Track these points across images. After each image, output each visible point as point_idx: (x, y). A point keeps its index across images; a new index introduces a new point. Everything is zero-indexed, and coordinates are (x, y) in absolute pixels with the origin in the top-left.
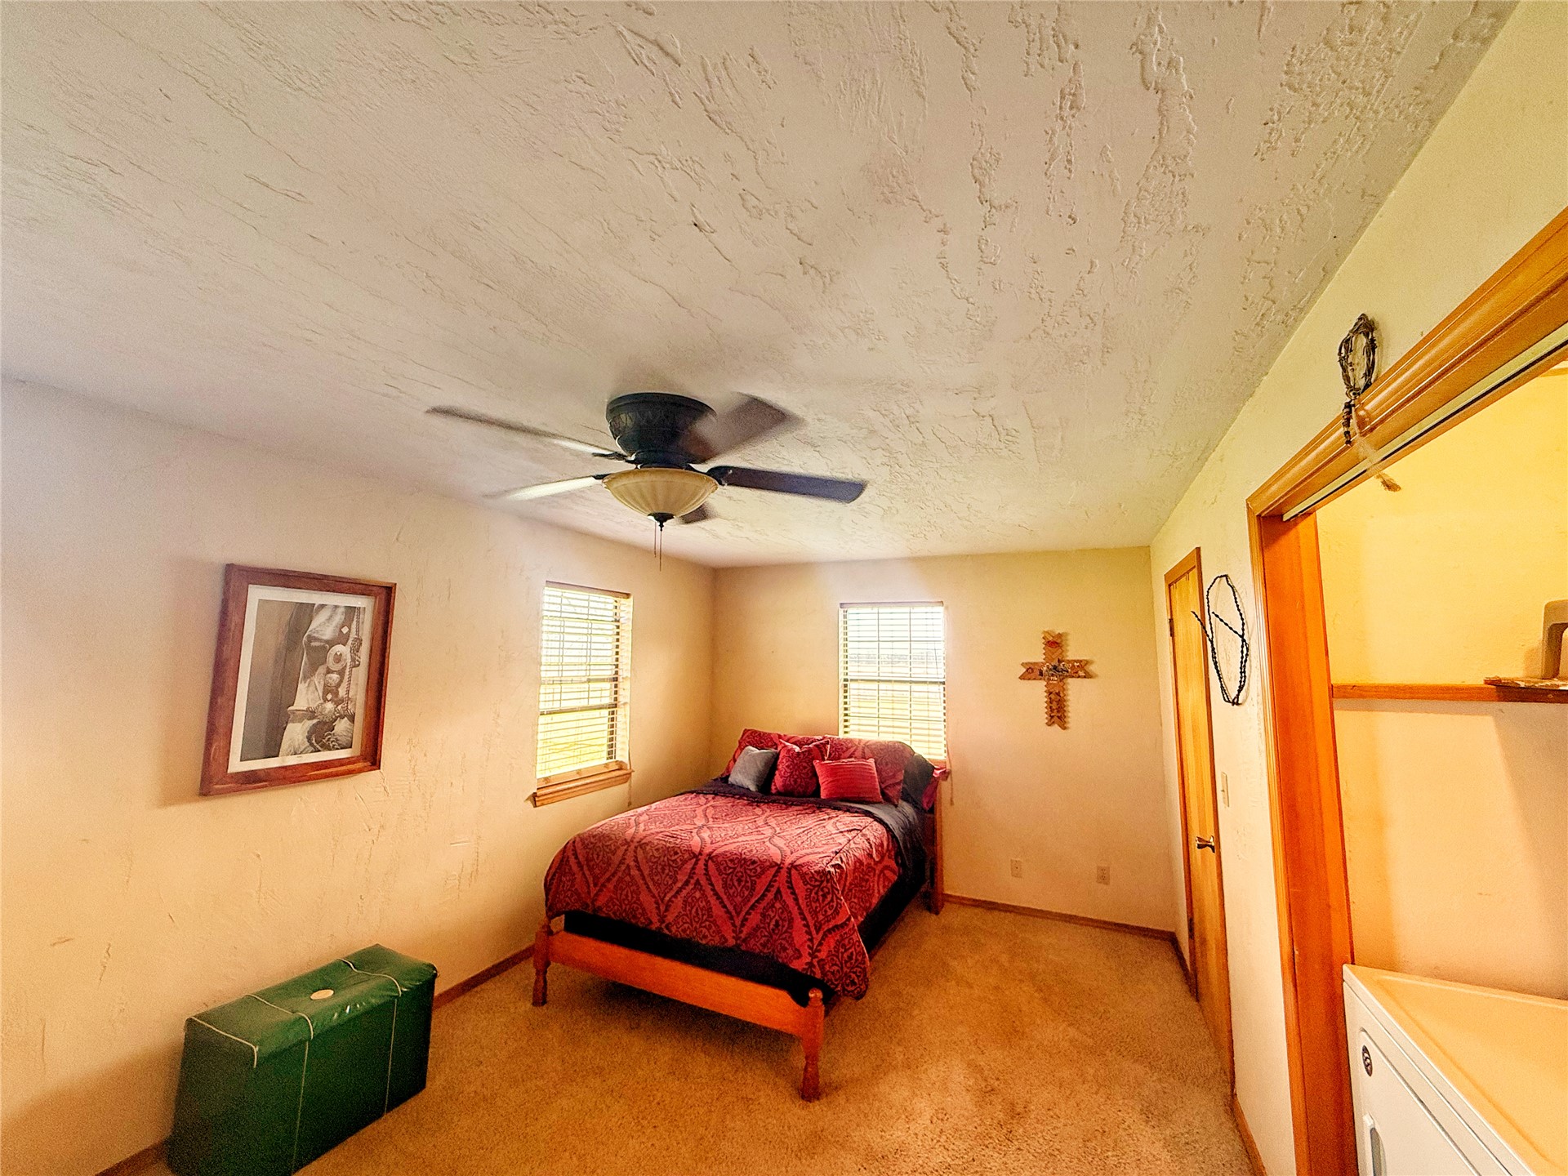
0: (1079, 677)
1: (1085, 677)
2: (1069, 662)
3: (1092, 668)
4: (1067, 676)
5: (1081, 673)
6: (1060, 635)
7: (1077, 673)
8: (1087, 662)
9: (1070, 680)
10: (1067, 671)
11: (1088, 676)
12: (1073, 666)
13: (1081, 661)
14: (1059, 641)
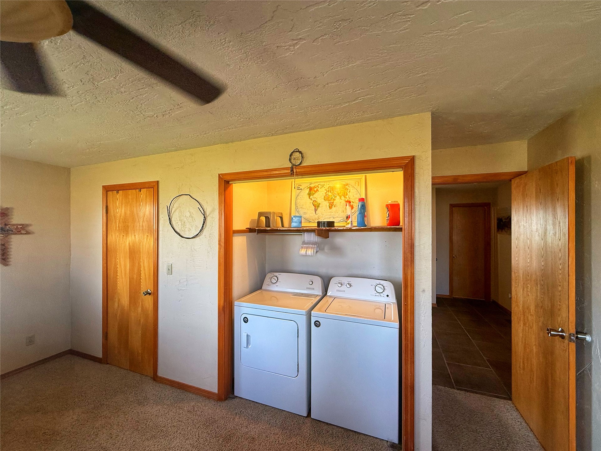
0: (21, 234)
1: (26, 234)
2: (14, 225)
3: (30, 229)
4: (12, 234)
5: (23, 232)
6: (7, 209)
7: (20, 231)
8: (27, 225)
9: (13, 236)
10: (12, 231)
11: (28, 233)
12: (17, 228)
13: (23, 225)
14: (6, 212)
